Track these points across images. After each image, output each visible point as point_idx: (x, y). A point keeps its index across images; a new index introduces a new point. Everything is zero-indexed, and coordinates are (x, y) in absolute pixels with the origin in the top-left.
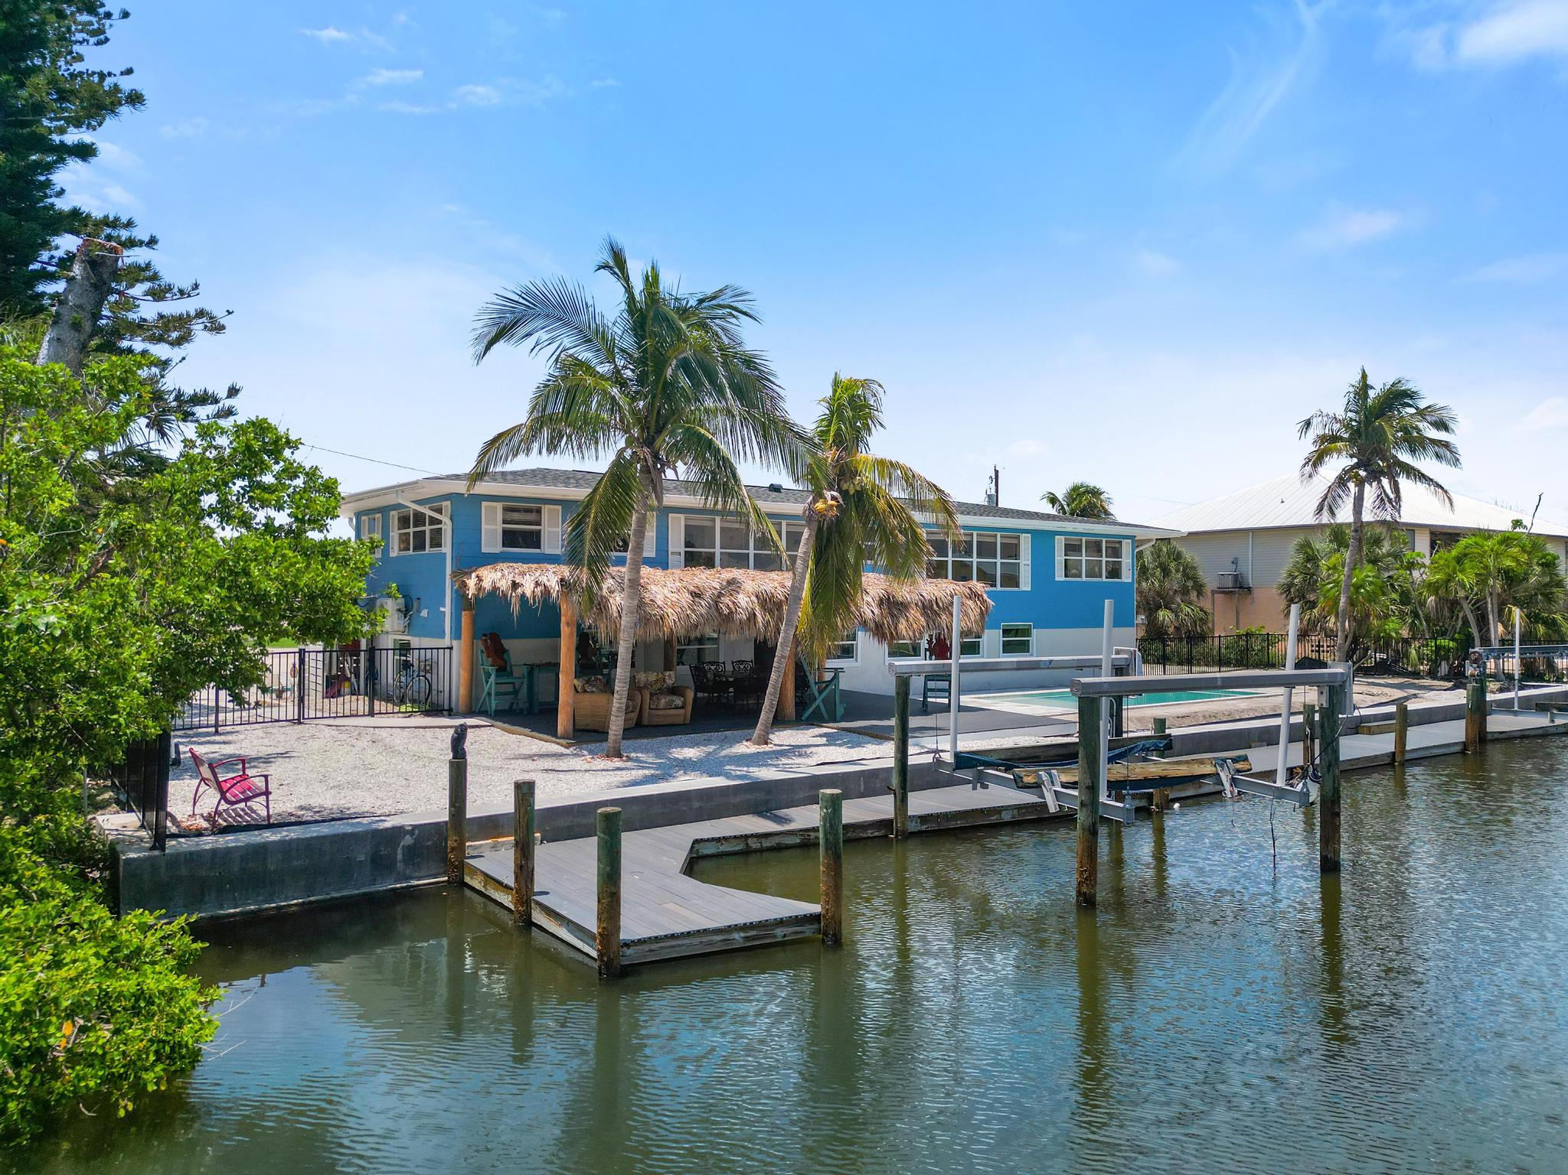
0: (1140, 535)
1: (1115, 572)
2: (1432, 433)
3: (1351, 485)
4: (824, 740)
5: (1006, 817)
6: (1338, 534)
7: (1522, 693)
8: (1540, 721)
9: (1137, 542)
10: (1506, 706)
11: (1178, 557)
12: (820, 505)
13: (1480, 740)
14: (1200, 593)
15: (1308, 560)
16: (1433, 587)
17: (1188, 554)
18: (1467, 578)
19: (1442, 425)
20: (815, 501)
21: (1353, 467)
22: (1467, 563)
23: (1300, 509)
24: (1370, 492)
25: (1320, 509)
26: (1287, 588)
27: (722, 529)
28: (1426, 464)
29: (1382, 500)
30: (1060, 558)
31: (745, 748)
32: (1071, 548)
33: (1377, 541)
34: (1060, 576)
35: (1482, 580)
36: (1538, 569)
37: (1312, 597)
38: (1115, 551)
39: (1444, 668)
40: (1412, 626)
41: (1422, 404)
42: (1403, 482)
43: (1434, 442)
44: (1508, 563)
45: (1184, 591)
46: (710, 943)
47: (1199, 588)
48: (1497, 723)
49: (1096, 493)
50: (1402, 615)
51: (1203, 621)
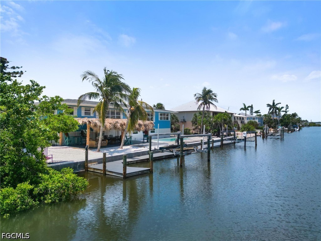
0: (171, 113)
1: (167, 119)
2: (214, 97)
3: (203, 105)
4: (132, 148)
5: (164, 157)
6: (200, 113)
7: (228, 138)
8: (230, 142)
9: (171, 114)
10: (225, 140)
11: (175, 116)
12: (132, 109)
13: (222, 145)
14: (178, 122)
15: (196, 117)
16: (214, 122)
17: (176, 116)
18: (219, 120)
19: (215, 96)
20: (131, 108)
21: (203, 102)
22: (219, 118)
23: (195, 108)
24: (206, 106)
25: (198, 109)
26: (192, 121)
27: (111, 112)
28: (213, 102)
29: (207, 107)
30: (159, 116)
31: (120, 149)
32: (161, 115)
33: (206, 114)
34: (159, 120)
35: (221, 120)
36: (228, 119)
37: (196, 123)
38: (167, 115)
39: (215, 134)
40: (211, 128)
41: (213, 93)
42: (211, 105)
43: (214, 98)
44: (225, 118)
45: (176, 122)
46: (136, 174)
47: (178, 121)
48: (225, 142)
49: (162, 105)
50: (210, 126)
51: (179, 127)
